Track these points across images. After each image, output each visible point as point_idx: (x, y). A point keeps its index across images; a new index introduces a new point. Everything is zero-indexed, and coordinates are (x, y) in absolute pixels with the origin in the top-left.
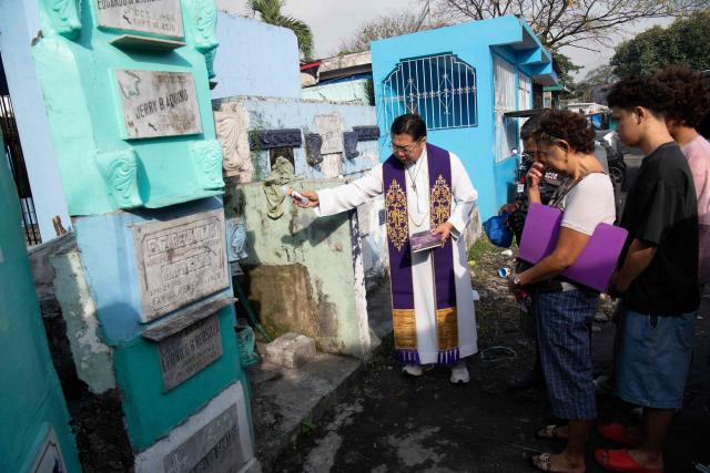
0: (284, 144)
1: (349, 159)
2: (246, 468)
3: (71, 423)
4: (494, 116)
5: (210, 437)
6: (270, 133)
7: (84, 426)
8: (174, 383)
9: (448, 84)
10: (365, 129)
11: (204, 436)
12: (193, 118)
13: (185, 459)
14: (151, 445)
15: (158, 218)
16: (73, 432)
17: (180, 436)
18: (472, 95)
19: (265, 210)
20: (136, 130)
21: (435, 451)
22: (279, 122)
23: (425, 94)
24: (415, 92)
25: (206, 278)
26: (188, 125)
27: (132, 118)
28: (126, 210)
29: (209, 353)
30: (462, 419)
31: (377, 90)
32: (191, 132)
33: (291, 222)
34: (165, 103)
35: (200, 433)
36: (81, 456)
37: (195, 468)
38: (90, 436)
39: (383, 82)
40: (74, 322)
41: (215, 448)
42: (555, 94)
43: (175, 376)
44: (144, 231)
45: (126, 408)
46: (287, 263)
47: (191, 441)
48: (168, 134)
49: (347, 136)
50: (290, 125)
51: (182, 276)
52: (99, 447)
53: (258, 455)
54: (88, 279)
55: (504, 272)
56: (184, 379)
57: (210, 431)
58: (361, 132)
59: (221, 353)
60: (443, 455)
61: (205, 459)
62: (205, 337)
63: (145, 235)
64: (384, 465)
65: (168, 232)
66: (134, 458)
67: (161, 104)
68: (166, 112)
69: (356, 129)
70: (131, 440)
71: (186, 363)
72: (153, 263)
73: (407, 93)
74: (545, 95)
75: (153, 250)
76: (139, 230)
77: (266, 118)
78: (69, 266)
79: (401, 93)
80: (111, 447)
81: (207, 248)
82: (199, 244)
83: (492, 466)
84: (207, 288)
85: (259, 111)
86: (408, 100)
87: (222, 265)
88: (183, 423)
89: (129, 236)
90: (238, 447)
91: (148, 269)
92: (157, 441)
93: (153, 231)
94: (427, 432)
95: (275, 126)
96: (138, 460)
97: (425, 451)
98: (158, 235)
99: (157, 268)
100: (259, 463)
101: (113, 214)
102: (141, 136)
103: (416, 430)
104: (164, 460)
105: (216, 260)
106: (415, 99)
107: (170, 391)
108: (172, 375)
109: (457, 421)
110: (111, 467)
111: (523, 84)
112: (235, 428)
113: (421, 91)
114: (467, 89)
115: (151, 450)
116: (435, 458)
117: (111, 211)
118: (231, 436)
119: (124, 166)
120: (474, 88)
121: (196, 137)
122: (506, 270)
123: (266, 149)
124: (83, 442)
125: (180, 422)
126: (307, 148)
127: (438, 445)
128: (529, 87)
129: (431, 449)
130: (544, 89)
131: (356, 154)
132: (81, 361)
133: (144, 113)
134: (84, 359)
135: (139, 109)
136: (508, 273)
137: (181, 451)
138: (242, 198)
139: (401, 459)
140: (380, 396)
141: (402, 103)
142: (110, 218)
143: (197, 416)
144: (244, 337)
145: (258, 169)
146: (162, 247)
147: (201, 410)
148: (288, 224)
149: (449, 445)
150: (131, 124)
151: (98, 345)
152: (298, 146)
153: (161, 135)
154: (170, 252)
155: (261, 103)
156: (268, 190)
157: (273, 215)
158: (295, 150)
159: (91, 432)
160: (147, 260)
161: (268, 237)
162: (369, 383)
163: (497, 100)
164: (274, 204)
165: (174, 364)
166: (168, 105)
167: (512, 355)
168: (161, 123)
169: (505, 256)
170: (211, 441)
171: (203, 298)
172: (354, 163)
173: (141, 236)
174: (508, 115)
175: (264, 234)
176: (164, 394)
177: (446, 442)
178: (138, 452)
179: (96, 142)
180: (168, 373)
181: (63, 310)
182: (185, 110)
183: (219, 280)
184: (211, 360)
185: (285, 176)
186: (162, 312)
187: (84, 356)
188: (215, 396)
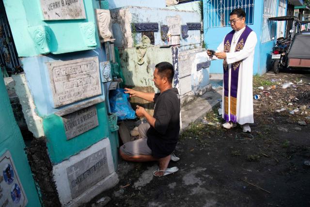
0: (149, 30)
1: (184, 38)
2: (110, 176)
3: (25, 149)
4: (263, 19)
5: (91, 161)
6: (142, 24)
7: (30, 151)
8: (72, 136)
9: (240, 2)
10: (193, 24)
11: (88, 160)
12: (81, 11)
13: (78, 169)
14: (60, 162)
15: (62, 60)
16: (26, 153)
17: (75, 160)
18: (252, 8)
19: (137, 61)
20: (49, 16)
21: (201, 179)
22: (147, 19)
23: (228, 8)
24: (223, 7)
25: (88, 89)
26: (78, 14)
27: (46, 10)
28: (43, 55)
29: (90, 124)
30: (218, 166)
31: (204, 6)
32: (79, 18)
33: (148, 67)
34: (65, 3)
35: (87, 158)
36: (30, 164)
37: (83, 174)
38: (33, 156)
39: (208, 2)
40: (25, 105)
41: (94, 166)
42: (301, 10)
43: (72, 133)
44: (53, 65)
45: (48, 145)
46: (146, 86)
47: (82, 162)
48: (67, 19)
49: (183, 27)
50: (153, 20)
51: (75, 87)
52: (37, 161)
53: (118, 171)
54: (29, 86)
55: (257, 97)
56: (77, 135)
57: (92, 158)
58: (191, 25)
59: (98, 125)
60: (204, 182)
61: (89, 171)
62: (89, 117)
63: (54, 67)
64: (175, 183)
65: (66, 66)
66: (52, 167)
67: (63, 3)
68: (65, 7)
69: (188, 24)
70: (51, 159)
71: (78, 128)
72: (58, 80)
73: (219, 8)
74: (295, 11)
75: (59, 74)
76: (51, 65)
77: (140, 17)
78: (21, 80)
79: (216, 8)
80: (42, 161)
81: (89, 75)
82: (84, 73)
83: (227, 190)
84: (89, 94)
85: (137, 13)
86: (219, 11)
87: (97, 84)
88: (77, 154)
89: (46, 67)
90: (107, 167)
91: (55, 83)
92: (63, 161)
93: (58, 65)
94: (200, 169)
95: (145, 21)
96: (54, 168)
97: (196, 178)
98: (61, 67)
99: (61, 83)
100: (117, 175)
101: (38, 57)
102: (51, 19)
103: (195, 168)
104: (67, 169)
105: (94, 81)
106: (223, 10)
107: (70, 139)
108: (70, 132)
109: (216, 166)
110: (42, 170)
111: (282, 4)
112: (105, 159)
113: (226, 7)
114: (249, 5)
115: (61, 164)
116: (200, 183)
117: (37, 55)
118: (103, 161)
119: (39, 33)
120: (253, 4)
121: (83, 20)
122: (258, 96)
123: (140, 32)
124: (30, 158)
125: (75, 154)
126: (162, 32)
127: (204, 177)
128: (285, 6)
129: (199, 178)
130: (295, 7)
131: (187, 36)
132: (29, 123)
133: (53, 8)
134: (31, 122)
135: (50, 5)
136: (259, 98)
137: (76, 166)
138: (127, 54)
139: (184, 181)
140: (182, 151)
141: (216, 12)
142: (36, 58)
143: (85, 152)
144: (112, 118)
145: (135, 42)
146: (64, 73)
147: (87, 149)
148: (146, 67)
149: (208, 177)
150: (46, 13)
151: (36, 116)
152: (157, 31)
153: (63, 19)
154: (68, 76)
155: (138, 9)
156: (138, 51)
157: (139, 63)
158: (155, 33)
159: (33, 154)
160: (55, 79)
161: (137, 73)
162: (179, 144)
163: (265, 11)
164: (140, 58)
165: (71, 127)
166: (67, 4)
167: (252, 138)
168: (63, 13)
169: (260, 89)
170: (92, 163)
171: (87, 99)
172: (186, 41)
173: (52, 67)
174: (271, 19)
175: (136, 72)
176: (67, 141)
177: (207, 176)
178: (54, 165)
179: (28, 21)
180: (68, 132)
181: (20, 100)
182: (76, 7)
183: (95, 91)
184: (92, 127)
185: (145, 44)
186: (64, 104)
187: (30, 120)
188: (95, 143)
